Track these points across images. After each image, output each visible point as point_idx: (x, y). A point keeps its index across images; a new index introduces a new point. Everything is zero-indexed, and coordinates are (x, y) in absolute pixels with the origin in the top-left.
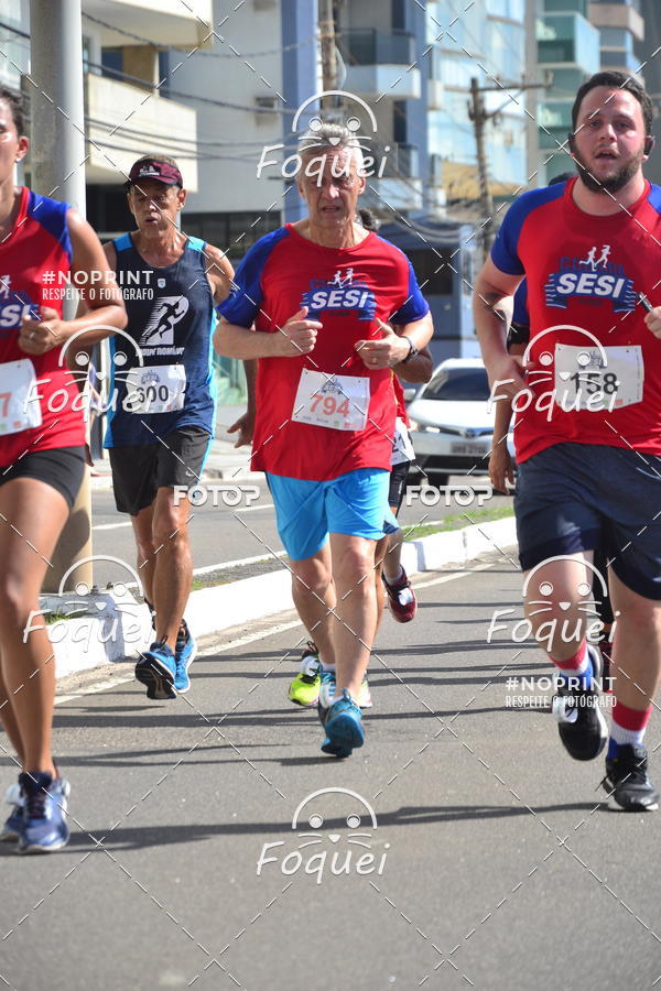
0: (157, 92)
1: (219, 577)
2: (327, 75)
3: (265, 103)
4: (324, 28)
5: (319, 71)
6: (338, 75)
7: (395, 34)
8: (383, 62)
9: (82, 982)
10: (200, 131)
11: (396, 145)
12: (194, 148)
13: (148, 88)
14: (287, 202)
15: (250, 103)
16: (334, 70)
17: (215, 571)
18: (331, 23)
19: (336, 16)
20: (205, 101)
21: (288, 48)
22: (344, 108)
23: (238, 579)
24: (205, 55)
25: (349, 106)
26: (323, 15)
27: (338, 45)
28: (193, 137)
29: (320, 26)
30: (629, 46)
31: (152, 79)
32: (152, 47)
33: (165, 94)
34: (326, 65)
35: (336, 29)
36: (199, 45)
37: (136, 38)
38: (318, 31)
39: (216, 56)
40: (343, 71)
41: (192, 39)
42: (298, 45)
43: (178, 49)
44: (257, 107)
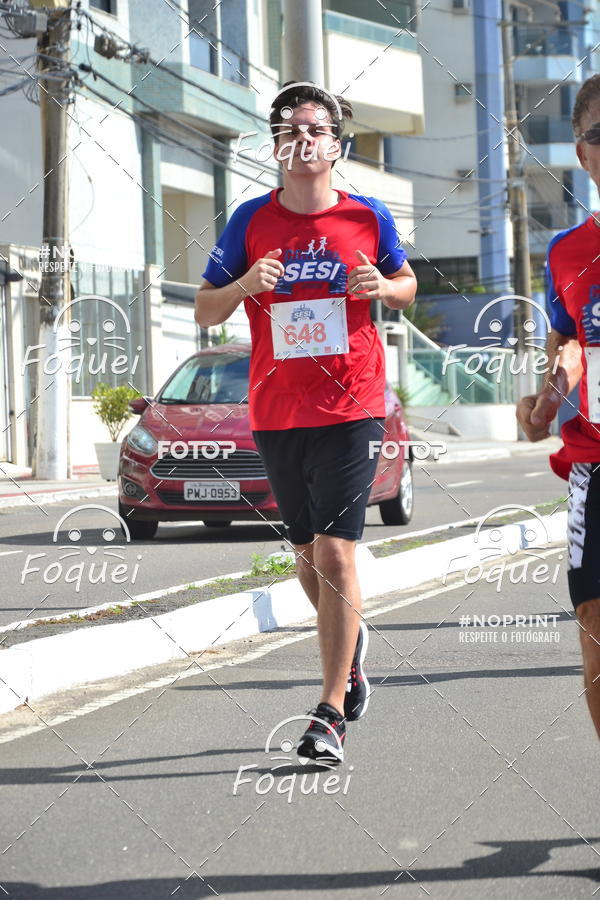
0: (382, 168)
1: (437, 537)
2: (512, 153)
3: (463, 175)
4: (509, 117)
5: (506, 149)
6: (520, 152)
7: (563, 119)
8: (554, 142)
9: (340, 846)
10: (416, 197)
11: (566, 204)
12: (411, 210)
13: (375, 165)
14: (482, 250)
15: (452, 174)
16: (517, 148)
17: (434, 532)
18: (514, 112)
19: (518, 108)
20: (419, 174)
21: (482, 132)
22: (525, 177)
23: (451, 538)
24: (418, 139)
25: (530, 176)
26: (508, 107)
27: (519, 129)
28: (410, 201)
29: (506, 115)
31: (377, 158)
32: (378, 135)
33: (388, 170)
34: (511, 145)
35: (519, 118)
36: (414, 132)
37: (366, 127)
38: (504, 119)
39: (427, 139)
40: (524, 149)
41: (408, 127)
42: (490, 130)
43: (398, 135)
44: (459, 178)
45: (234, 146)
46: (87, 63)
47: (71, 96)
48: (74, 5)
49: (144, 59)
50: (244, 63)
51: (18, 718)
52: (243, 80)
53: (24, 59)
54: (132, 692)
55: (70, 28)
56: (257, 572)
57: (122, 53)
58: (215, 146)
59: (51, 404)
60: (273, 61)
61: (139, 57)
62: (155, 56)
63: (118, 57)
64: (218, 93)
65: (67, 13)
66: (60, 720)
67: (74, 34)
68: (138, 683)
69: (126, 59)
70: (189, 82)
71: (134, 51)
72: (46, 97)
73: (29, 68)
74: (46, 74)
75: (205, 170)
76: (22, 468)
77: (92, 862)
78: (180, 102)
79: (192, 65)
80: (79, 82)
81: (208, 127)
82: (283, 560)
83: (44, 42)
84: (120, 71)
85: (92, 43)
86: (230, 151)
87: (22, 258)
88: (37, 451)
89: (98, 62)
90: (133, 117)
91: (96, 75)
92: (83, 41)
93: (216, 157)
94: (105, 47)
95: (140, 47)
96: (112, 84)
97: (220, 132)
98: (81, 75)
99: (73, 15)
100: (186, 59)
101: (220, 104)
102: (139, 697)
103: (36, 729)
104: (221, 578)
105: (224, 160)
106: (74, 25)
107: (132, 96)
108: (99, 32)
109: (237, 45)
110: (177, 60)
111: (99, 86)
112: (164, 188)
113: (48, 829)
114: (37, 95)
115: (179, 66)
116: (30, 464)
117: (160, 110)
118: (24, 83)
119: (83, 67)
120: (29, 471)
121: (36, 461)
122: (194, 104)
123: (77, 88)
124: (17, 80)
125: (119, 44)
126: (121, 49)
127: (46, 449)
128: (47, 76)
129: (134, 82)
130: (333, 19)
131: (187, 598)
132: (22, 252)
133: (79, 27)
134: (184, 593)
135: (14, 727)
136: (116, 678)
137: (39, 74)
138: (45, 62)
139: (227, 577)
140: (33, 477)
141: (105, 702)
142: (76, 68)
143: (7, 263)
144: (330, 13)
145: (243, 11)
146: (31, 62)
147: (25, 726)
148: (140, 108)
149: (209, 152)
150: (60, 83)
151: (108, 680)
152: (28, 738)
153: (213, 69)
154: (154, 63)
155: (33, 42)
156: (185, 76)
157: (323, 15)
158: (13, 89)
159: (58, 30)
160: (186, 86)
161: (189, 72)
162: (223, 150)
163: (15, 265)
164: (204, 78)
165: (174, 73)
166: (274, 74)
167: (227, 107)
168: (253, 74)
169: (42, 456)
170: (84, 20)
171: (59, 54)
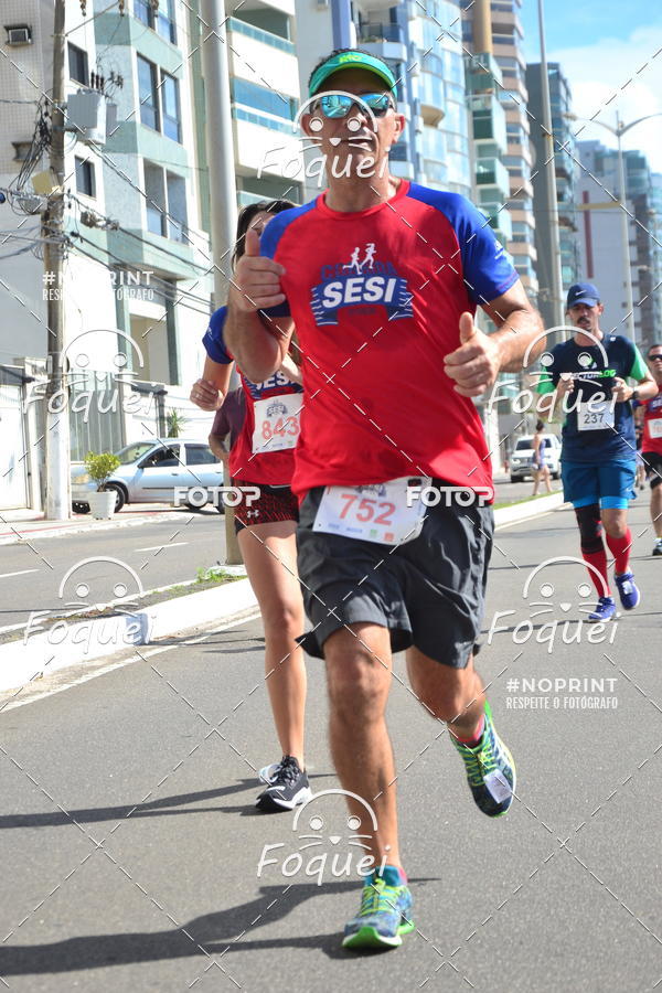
30: (529, 264)
45: (179, 285)
46: (76, 231)
47: (65, 254)
48: (66, 191)
49: (115, 227)
50: (185, 228)
51: (36, 686)
52: (185, 240)
53: (32, 229)
54: (116, 666)
55: (63, 207)
56: (201, 580)
57: (100, 223)
58: (166, 286)
59: (56, 467)
60: (205, 228)
61: (112, 226)
62: (122, 225)
63: (97, 226)
64: (167, 249)
65: (62, 196)
66: (66, 687)
67: (66, 211)
68: (119, 660)
69: (102, 228)
70: (147, 242)
71: (108, 222)
72: (48, 255)
73: (36, 235)
74: (48, 239)
75: (158, 303)
76: (37, 512)
77: (88, 786)
78: (141, 257)
79: (149, 231)
80: (70, 244)
81: (160, 273)
82: (218, 572)
83: (46, 217)
84: (100, 236)
85: (79, 217)
86: (176, 289)
87: (34, 366)
88: (47, 500)
89: (84, 230)
90: (109, 268)
91: (82, 239)
92: (73, 216)
93: (166, 293)
94: (88, 220)
95: (112, 219)
96: (94, 245)
97: (169, 276)
98: (72, 239)
99: (66, 198)
100: (144, 226)
101: (170, 257)
102: (121, 669)
103: (48, 694)
104: (175, 585)
105: (173, 295)
106: (66, 205)
107: (108, 253)
108: (84, 210)
109: (180, 217)
110: (138, 228)
111: (85, 246)
112: (131, 315)
113: (58, 763)
114: (42, 253)
115: (140, 231)
116: (43, 509)
117: (127, 262)
118: (33, 246)
119: (73, 234)
120: (42, 514)
121: (47, 507)
122: (151, 257)
123: (69, 248)
124: (28, 243)
125: (98, 217)
126: (99, 220)
127: (54, 498)
128: (49, 241)
129: (109, 244)
130: (245, 196)
131: (152, 600)
132: (34, 362)
133: (70, 206)
134: (150, 596)
135: (33, 693)
136: (104, 657)
137: (43, 239)
138: (46, 231)
139: (179, 584)
140: (45, 518)
141: (97, 673)
142: (68, 235)
143: (23, 370)
144: (242, 192)
145: (184, 193)
146: (37, 231)
147: (41, 692)
148: (114, 261)
149: (161, 290)
150: (57, 245)
151: (99, 658)
152: (43, 700)
153: (164, 233)
154: (123, 230)
155: (39, 217)
156: (144, 238)
157: (238, 195)
158: (25, 250)
159: (55, 208)
160: (145, 246)
161: (146, 236)
162: (172, 289)
163: (29, 373)
164: (157, 239)
165: (136, 237)
166: (206, 236)
167: (174, 259)
168: (191, 236)
169: (51, 503)
170: (73, 202)
171: (56, 225)
